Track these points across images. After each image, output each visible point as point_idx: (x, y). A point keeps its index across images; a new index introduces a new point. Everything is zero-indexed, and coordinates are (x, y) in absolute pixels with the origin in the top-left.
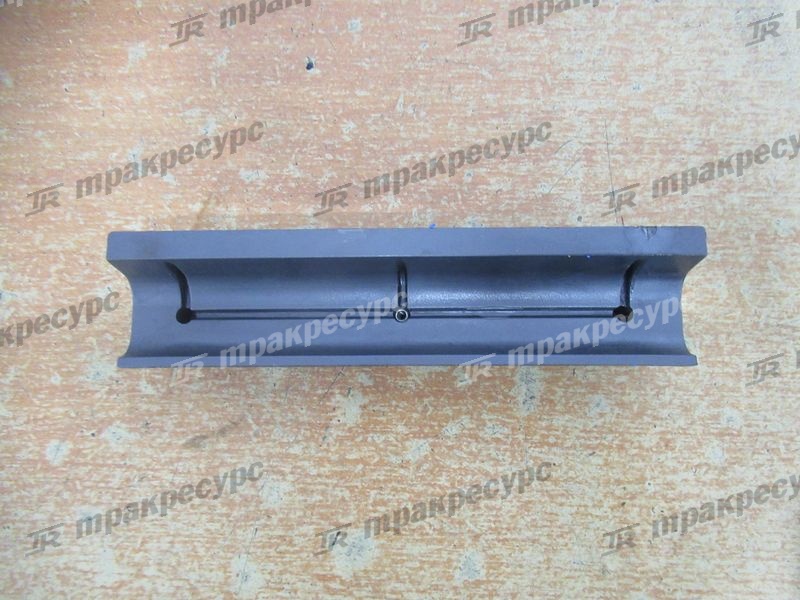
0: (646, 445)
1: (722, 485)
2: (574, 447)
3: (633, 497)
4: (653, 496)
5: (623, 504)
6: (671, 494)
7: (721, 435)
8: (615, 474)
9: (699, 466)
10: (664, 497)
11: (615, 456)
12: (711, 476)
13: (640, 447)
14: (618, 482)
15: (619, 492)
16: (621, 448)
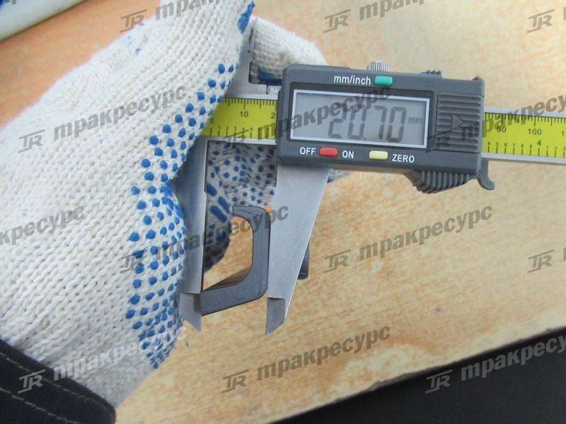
0: (358, 200)
1: (395, 205)
2: (329, 212)
3: (360, 223)
4: (368, 220)
5: (357, 228)
6: (375, 217)
7: (388, 184)
8: (350, 217)
9: (383, 201)
10: (373, 219)
11: (348, 210)
12: (389, 203)
13: (356, 202)
14: (352, 220)
15: (353, 223)
16: (349, 205)
